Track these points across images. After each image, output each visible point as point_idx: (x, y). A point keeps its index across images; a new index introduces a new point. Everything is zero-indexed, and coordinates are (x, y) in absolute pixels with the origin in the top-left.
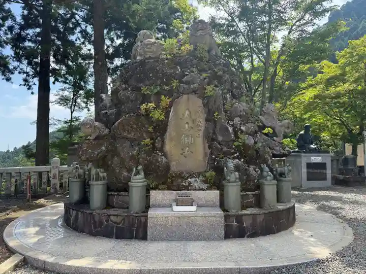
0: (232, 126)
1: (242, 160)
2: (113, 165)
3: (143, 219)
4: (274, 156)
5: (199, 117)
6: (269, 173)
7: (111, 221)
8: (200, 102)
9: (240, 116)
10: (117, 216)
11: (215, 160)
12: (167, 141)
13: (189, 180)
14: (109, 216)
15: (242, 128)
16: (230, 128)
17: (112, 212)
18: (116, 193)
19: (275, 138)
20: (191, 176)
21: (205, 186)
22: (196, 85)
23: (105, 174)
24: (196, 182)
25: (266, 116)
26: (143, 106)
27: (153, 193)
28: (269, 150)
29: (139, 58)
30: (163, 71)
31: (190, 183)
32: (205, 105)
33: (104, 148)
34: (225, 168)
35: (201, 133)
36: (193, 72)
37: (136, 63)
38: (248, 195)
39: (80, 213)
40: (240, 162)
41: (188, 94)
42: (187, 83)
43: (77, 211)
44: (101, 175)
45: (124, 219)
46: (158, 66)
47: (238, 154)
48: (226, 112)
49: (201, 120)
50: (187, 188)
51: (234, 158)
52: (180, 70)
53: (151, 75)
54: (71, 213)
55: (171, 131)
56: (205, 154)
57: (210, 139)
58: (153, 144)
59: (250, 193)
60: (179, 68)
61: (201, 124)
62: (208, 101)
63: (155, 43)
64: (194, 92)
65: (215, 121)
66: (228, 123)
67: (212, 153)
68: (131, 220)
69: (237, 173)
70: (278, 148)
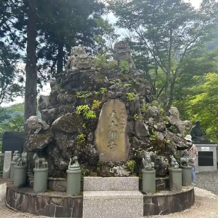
0: (148, 124)
1: (156, 152)
2: (52, 155)
3: (79, 201)
4: (178, 148)
5: (123, 117)
6: (176, 162)
7: (53, 202)
8: (123, 105)
9: (153, 117)
10: (58, 198)
11: (134, 152)
12: (97, 135)
13: (115, 168)
14: (51, 198)
15: (155, 126)
16: (146, 126)
17: (52, 194)
18: (55, 179)
19: (178, 134)
20: (116, 164)
21: (127, 173)
22: (120, 92)
23: (47, 163)
24: (120, 170)
25: (171, 116)
26: (80, 108)
27: (86, 178)
28: (174, 144)
29: (73, 68)
30: (94, 80)
31: (115, 171)
32: (127, 108)
33: (46, 141)
34: (143, 159)
35: (124, 130)
36: (118, 82)
37: (72, 72)
38: (160, 180)
39: (24, 196)
40: (154, 154)
41: (114, 99)
42: (113, 90)
43: (22, 194)
44: (44, 163)
45: (63, 201)
46: (90, 76)
47: (152, 147)
48: (142, 113)
49: (124, 119)
50: (113, 175)
51: (150, 151)
52: (107, 80)
53: (84, 82)
54: (16, 196)
55: (100, 128)
56: (127, 147)
57: (131, 135)
58: (86, 138)
59: (161, 178)
60: (106, 78)
61: (124, 123)
62: (129, 105)
63: (88, 57)
64: (119, 97)
65: (134, 121)
66: (145, 122)
67: (132, 146)
68: (69, 201)
69: (153, 163)
70: (181, 142)
